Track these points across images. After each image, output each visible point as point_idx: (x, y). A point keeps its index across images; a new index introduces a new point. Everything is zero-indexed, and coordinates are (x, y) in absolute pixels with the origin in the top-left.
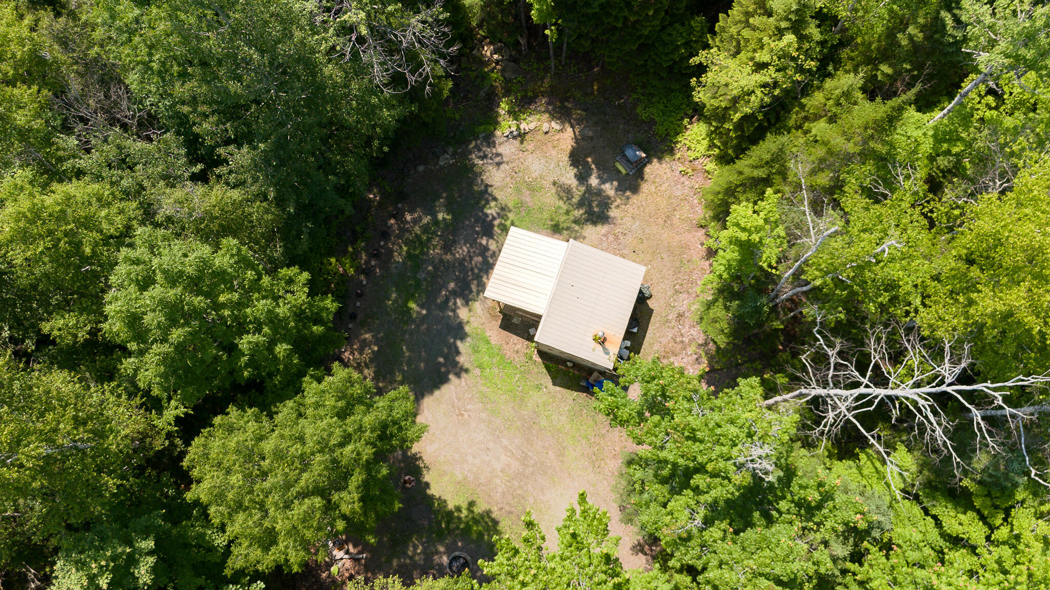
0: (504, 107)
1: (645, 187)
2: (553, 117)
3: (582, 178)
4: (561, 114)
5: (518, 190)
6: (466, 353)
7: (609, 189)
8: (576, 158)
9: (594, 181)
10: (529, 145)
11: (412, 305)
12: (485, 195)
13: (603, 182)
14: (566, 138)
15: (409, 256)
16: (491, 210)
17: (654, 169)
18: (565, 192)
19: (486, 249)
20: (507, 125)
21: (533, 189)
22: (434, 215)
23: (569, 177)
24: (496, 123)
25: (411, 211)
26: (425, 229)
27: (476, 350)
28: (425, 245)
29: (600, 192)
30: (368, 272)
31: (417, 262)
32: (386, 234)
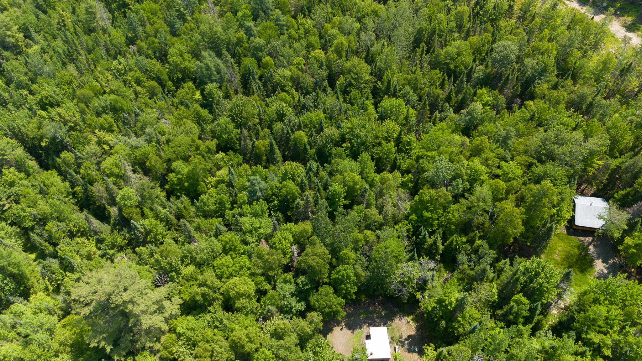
0: (412, 317)
1: (410, 354)
2: (415, 328)
3: (406, 339)
4: (418, 329)
5: (396, 327)
6: (357, 331)
7: (406, 346)
8: (410, 337)
10: (407, 325)
11: (362, 316)
12: (392, 320)
13: (407, 344)
14: (413, 332)
15: (372, 311)
16: (389, 323)
17: (416, 355)
18: (401, 337)
19: (381, 324)
20: (409, 319)
21: (398, 330)
22: (382, 311)
23: (405, 337)
24: (408, 316)
25: (381, 307)
26: (379, 311)
27: (359, 333)
28: (376, 313)
29: (404, 344)
30: (365, 304)
31: (371, 312)
32: (374, 304)
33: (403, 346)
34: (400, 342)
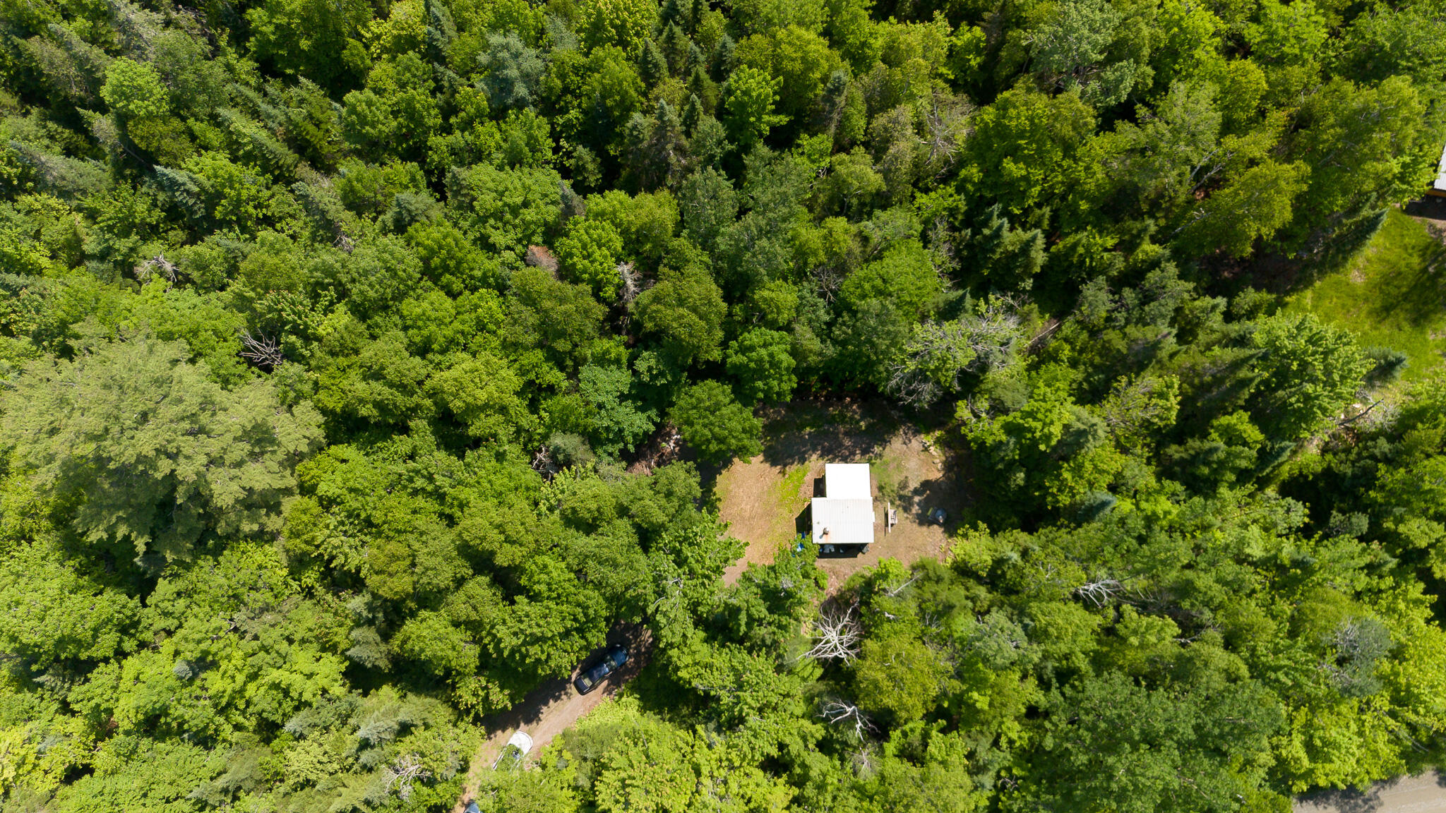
0: (938, 433)
1: (924, 529)
2: (944, 463)
3: (916, 492)
4: (948, 467)
5: (895, 459)
6: (793, 469)
7: (915, 509)
8: (926, 484)
9: (917, 499)
10: (923, 456)
11: (808, 429)
12: (884, 442)
13: (918, 504)
14: (936, 474)
15: (834, 416)
16: (877, 449)
17: (937, 530)
18: (904, 485)
19: (854, 454)
20: (929, 439)
21: (899, 466)
22: (861, 420)
23: (914, 484)
24: (928, 433)
25: (859, 407)
26: (852, 418)
27: (797, 471)
28: (843, 422)
29: (911, 504)
30: (816, 398)
31: (832, 421)
32: (841, 399)
33: (906, 509)
34: (901, 497)
